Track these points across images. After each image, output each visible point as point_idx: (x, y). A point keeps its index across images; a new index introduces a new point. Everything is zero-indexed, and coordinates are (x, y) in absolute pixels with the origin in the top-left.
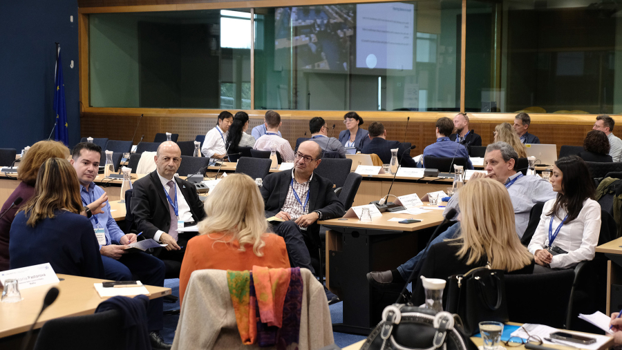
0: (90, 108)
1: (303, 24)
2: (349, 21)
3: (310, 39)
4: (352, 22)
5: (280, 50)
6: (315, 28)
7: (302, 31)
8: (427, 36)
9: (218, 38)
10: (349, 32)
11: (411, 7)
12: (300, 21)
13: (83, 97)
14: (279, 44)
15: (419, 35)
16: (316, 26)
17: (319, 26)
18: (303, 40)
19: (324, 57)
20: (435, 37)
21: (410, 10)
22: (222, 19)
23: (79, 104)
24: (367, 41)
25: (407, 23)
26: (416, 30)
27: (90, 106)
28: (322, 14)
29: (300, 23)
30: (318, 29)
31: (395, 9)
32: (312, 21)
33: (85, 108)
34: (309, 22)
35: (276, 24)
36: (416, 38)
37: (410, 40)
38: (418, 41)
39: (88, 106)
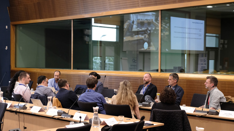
0: (16, 68)
1: (140, 30)
2: (166, 28)
3: (145, 36)
4: (168, 29)
5: (126, 41)
6: (147, 31)
7: (140, 33)
8: (214, 35)
9: (90, 36)
10: (167, 33)
11: (203, 22)
12: (139, 28)
13: (12, 63)
14: (126, 39)
15: (207, 34)
16: (148, 31)
17: (150, 31)
18: (140, 37)
19: (153, 45)
20: (218, 35)
21: (202, 23)
22: (93, 27)
23: (10, 66)
24: (177, 37)
25: (201, 29)
26: (206, 32)
27: (16, 67)
28: (152, 25)
29: (138, 29)
30: (149, 32)
31: (193, 23)
32: (146, 29)
33: (13, 68)
34: (144, 29)
35: (124, 30)
36: (205, 36)
37: (203, 37)
38: (207, 37)
39: (15, 67)
